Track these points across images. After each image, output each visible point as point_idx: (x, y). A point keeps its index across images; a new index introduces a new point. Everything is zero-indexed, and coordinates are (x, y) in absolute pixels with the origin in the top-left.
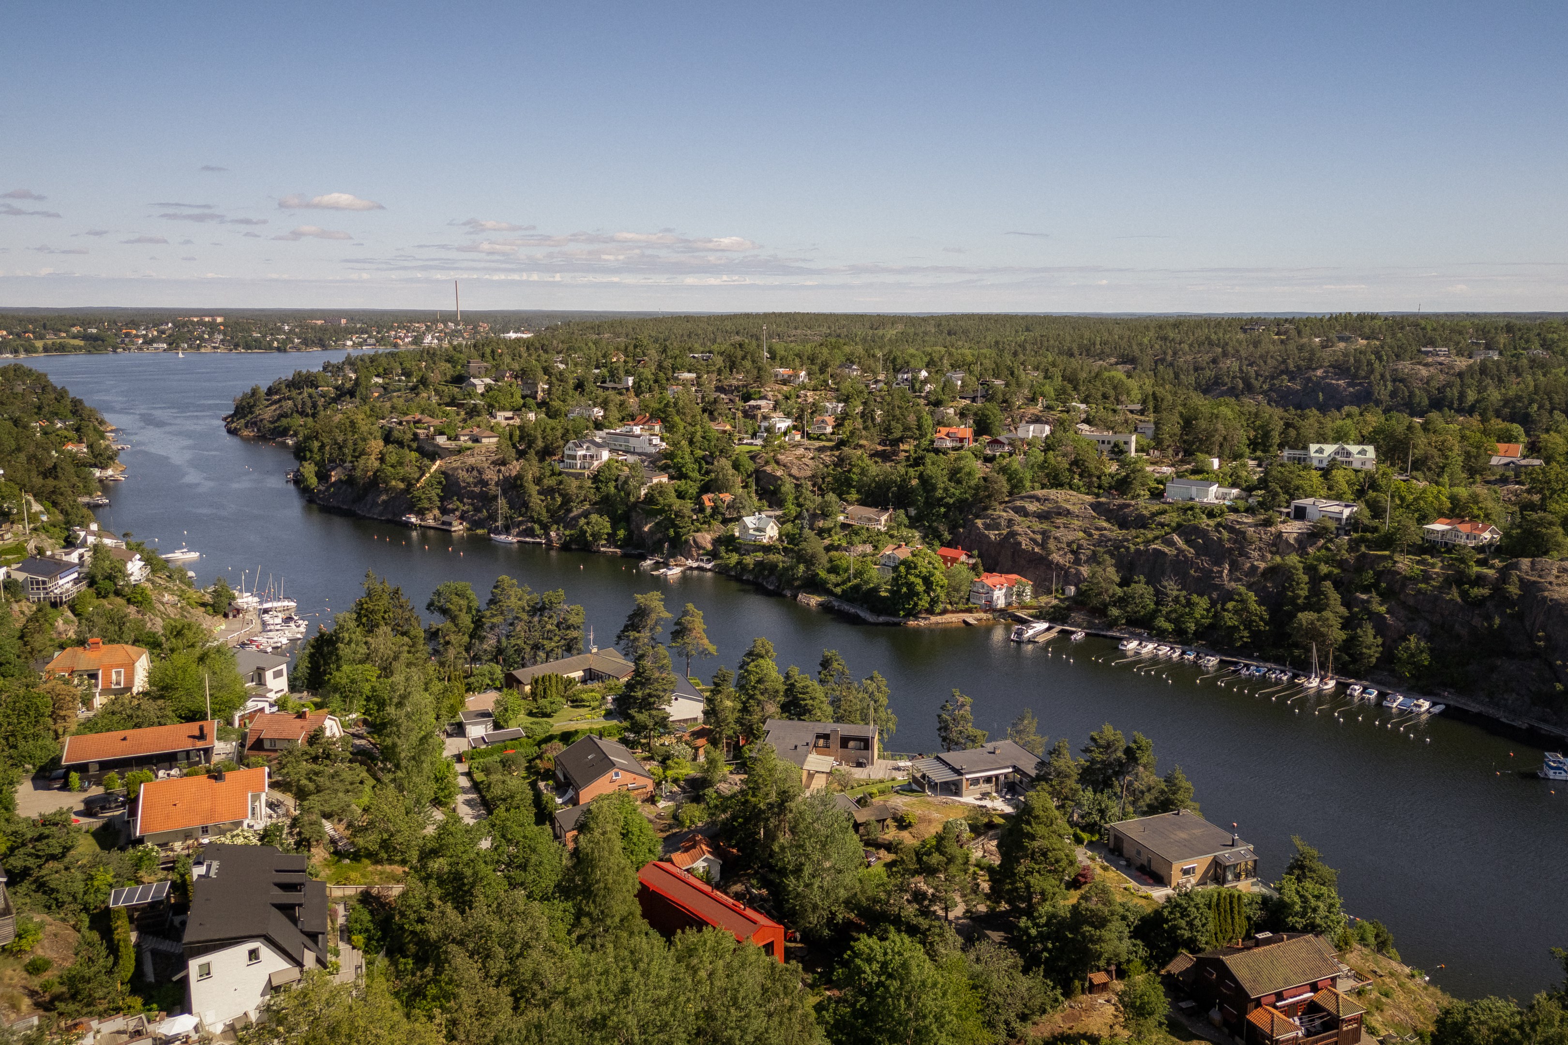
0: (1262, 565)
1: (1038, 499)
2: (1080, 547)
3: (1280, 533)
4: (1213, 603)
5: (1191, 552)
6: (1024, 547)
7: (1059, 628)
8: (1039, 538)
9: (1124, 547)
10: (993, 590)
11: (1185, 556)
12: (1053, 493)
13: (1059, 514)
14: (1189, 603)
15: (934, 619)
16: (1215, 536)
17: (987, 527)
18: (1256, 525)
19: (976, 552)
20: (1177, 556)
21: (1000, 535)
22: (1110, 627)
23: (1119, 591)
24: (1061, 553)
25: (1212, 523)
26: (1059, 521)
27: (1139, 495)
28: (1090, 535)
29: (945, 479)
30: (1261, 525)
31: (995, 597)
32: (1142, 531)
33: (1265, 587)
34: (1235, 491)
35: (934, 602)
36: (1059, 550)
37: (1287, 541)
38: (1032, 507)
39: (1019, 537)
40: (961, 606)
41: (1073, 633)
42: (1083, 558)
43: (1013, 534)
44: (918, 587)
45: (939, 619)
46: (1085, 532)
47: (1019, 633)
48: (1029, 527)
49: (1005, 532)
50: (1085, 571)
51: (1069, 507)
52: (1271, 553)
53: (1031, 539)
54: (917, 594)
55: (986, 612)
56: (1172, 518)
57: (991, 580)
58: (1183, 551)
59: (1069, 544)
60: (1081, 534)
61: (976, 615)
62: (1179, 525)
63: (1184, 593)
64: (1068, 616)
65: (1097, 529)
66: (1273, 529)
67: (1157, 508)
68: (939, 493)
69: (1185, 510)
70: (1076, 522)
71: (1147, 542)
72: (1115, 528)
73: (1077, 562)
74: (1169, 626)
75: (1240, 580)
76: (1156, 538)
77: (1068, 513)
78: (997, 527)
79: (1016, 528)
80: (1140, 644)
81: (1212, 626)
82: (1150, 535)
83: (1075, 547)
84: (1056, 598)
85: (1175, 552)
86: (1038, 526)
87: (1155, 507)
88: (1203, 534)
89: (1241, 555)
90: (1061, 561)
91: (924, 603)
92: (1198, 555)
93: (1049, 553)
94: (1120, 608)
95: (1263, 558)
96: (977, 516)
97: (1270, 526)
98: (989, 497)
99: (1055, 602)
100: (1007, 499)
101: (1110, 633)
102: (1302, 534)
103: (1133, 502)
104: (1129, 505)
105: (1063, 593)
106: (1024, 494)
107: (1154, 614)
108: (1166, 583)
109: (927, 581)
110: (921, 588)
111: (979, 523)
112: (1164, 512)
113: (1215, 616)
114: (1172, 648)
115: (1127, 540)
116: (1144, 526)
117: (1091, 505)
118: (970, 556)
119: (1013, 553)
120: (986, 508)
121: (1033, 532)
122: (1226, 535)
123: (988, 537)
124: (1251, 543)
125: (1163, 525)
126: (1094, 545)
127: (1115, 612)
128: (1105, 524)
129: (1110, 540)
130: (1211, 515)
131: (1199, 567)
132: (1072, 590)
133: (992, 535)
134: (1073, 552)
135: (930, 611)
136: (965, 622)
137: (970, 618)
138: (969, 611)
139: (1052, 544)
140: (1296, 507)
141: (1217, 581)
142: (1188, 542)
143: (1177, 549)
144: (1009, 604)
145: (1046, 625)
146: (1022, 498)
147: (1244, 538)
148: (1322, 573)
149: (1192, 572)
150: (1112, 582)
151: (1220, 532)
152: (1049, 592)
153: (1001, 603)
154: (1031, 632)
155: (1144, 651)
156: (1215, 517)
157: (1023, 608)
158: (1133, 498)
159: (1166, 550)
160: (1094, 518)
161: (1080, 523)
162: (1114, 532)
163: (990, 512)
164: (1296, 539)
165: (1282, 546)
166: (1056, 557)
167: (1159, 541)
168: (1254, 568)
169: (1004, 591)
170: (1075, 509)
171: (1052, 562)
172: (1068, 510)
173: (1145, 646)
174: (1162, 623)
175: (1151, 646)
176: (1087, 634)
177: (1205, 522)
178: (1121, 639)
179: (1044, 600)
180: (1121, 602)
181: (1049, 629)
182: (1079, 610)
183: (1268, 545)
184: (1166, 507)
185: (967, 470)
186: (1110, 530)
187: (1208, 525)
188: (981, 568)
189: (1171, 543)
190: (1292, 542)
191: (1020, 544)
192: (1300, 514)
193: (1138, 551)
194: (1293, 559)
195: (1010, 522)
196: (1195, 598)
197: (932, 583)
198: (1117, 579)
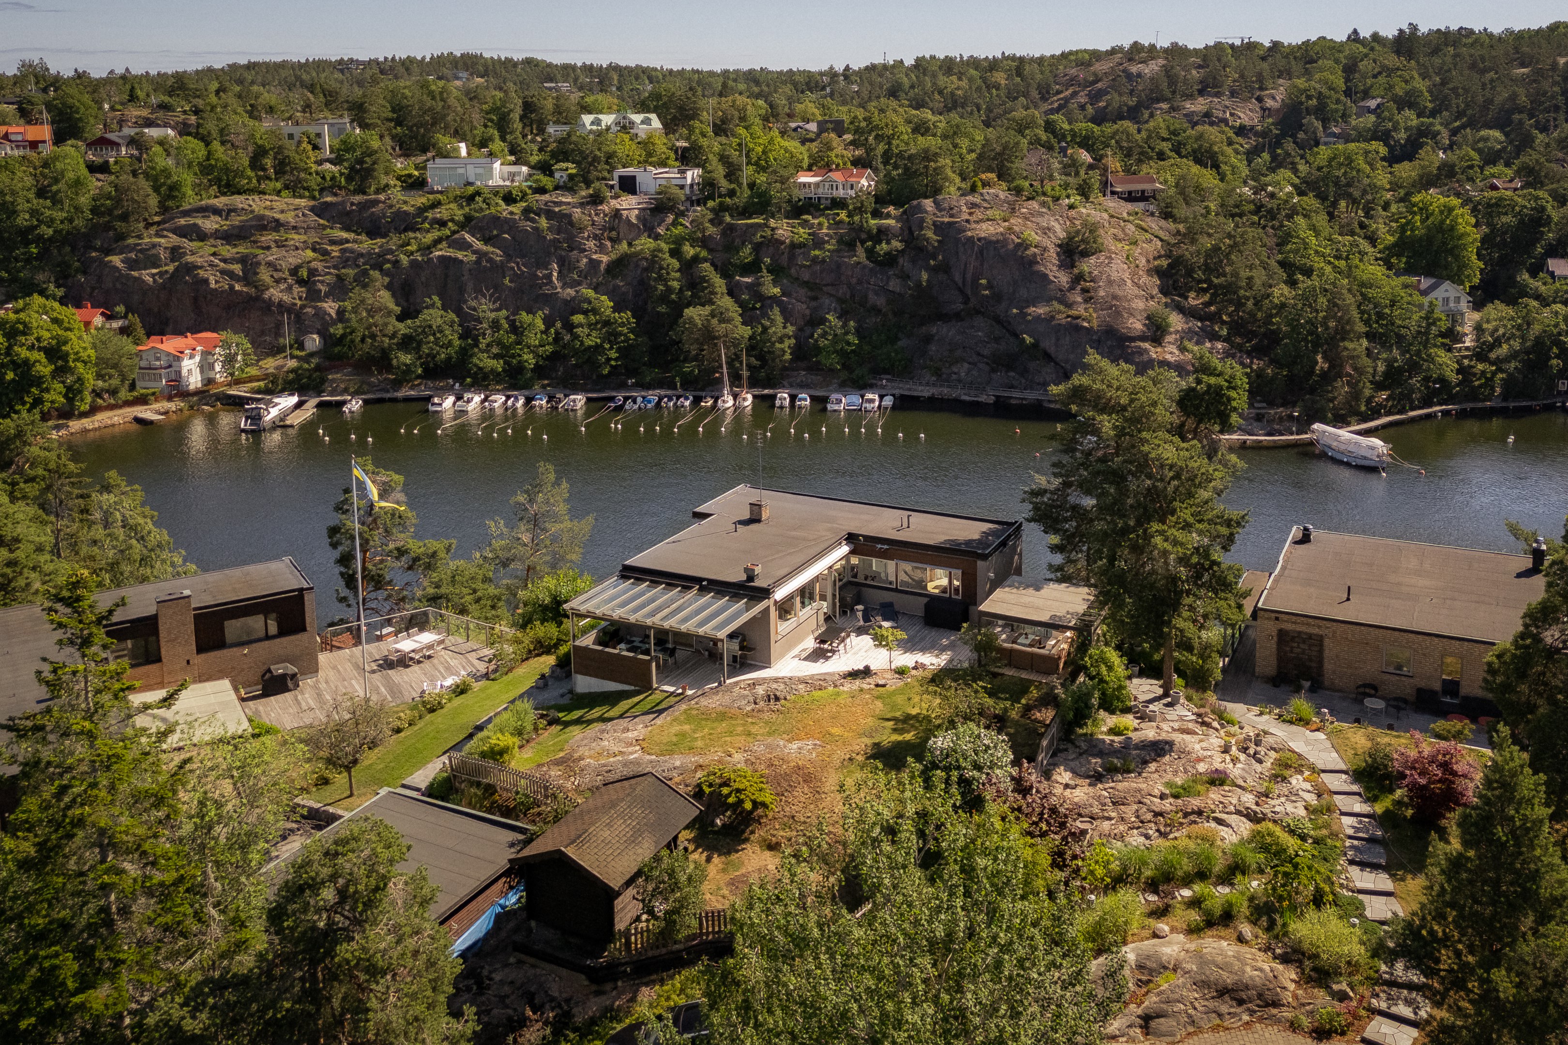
0: (605, 259)
1: (217, 211)
2: (312, 272)
3: (617, 213)
4: (549, 322)
5: (496, 254)
6: (213, 285)
7: (313, 402)
8: (237, 268)
9: (388, 261)
10: (178, 359)
11: (490, 260)
12: (239, 201)
13: (264, 228)
14: (516, 329)
15: (75, 425)
16: (528, 226)
17: (132, 265)
18: (582, 205)
19: (120, 309)
20: (478, 262)
21: (161, 274)
22: (397, 384)
23: (403, 328)
24: (283, 286)
25: (516, 209)
26: (268, 238)
27: (387, 186)
28: (325, 253)
29: (31, 195)
30: (588, 203)
31: (184, 372)
32: (411, 234)
33: (616, 287)
34: (525, 169)
35: (72, 393)
36: (278, 281)
37: (628, 220)
38: (210, 224)
39: (201, 272)
40: (124, 394)
41: (344, 403)
42: (323, 289)
43: (191, 268)
44: (39, 367)
45: (87, 423)
46: (314, 250)
47: (256, 417)
48: (214, 254)
49: (171, 268)
50: (330, 307)
51: (277, 216)
52: (611, 239)
53: (223, 272)
54: (38, 381)
55: (170, 399)
56: (451, 211)
57: (170, 344)
58: (486, 254)
59: (294, 271)
60: (310, 254)
61: (156, 406)
62: (468, 219)
63: (504, 313)
64: (323, 381)
65: (333, 242)
66: (605, 207)
67: (423, 200)
68: (23, 219)
69: (471, 199)
70: (296, 237)
71: (427, 249)
72: (363, 237)
73: (314, 295)
74: (498, 365)
75: (579, 283)
76: (439, 241)
77: (278, 225)
78: (154, 262)
79: (190, 259)
80: (459, 398)
81: (554, 357)
82: (429, 238)
83: (304, 273)
84: (292, 357)
85: (474, 258)
86: (227, 251)
87: (421, 200)
88: (509, 225)
89: (572, 250)
90: (286, 298)
91: (55, 396)
92: (509, 257)
93: (261, 288)
94: (408, 352)
95: (601, 249)
96: (108, 252)
97: (601, 203)
98: (125, 217)
99: (292, 364)
100: (157, 219)
101: (400, 394)
102: (644, 209)
103: (382, 197)
104: (376, 202)
105: (301, 347)
106: (186, 207)
107: (465, 354)
108: (473, 304)
109: (54, 353)
110: (44, 369)
111: (116, 260)
112: (436, 204)
113: (557, 339)
114: (508, 398)
115: (391, 252)
116: (412, 227)
117: (312, 209)
118: (109, 317)
119: (196, 299)
120: (121, 237)
121: (225, 261)
122: (544, 223)
123: (139, 280)
124: (581, 230)
125: (442, 224)
126: (335, 267)
127: (406, 358)
128: (345, 235)
129: (362, 255)
130: (509, 199)
131: (515, 274)
132: (314, 341)
133: (147, 276)
134: (301, 282)
135: (67, 413)
136: (138, 420)
137: (147, 413)
138: (143, 400)
139: (265, 275)
140: (620, 177)
141: (547, 290)
142: (487, 241)
143: (475, 252)
144: (209, 381)
145: (294, 400)
146: (186, 213)
147: (571, 223)
148: (689, 257)
149: (507, 281)
150: (389, 313)
151: (533, 221)
152: (276, 350)
153: (194, 381)
154: (274, 412)
155: (471, 407)
156: (515, 201)
157: (238, 382)
158: (378, 191)
159: (460, 255)
160: (324, 227)
161: (303, 238)
162: (365, 244)
163: (131, 241)
164: (638, 217)
165: (623, 229)
166: (275, 293)
167: (444, 244)
168: (594, 264)
169: (198, 358)
170: (289, 218)
171: (269, 303)
172: (277, 221)
173: (469, 401)
174: (487, 362)
175: (477, 399)
176: (366, 402)
177: (504, 210)
178: (428, 399)
179: (270, 364)
180: (407, 343)
181: (299, 405)
182: (337, 369)
183: (604, 229)
184: (439, 196)
185: (71, 175)
186: (355, 241)
187: (512, 213)
188: (141, 332)
189: (464, 246)
190: (634, 221)
191: (206, 281)
192: (629, 185)
193: (414, 264)
194: (645, 244)
195: (175, 253)
196: (525, 317)
197: (65, 357)
198: (398, 309)
